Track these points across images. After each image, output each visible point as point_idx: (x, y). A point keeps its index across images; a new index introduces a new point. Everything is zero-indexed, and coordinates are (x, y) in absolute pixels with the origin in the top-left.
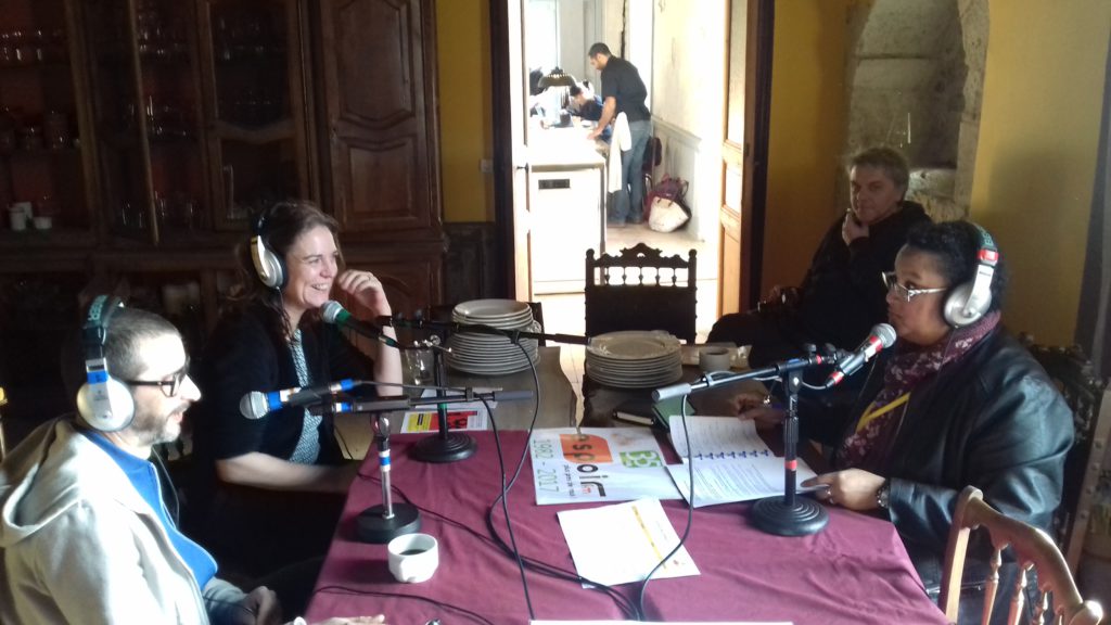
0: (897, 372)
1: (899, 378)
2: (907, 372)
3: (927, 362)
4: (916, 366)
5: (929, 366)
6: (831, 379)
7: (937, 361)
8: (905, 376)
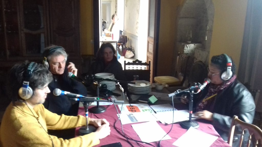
0: (212, 90)
1: (213, 91)
2: (215, 90)
3: (220, 88)
4: (217, 89)
5: (220, 89)
6: (198, 91)
7: (222, 87)
8: (214, 91)
